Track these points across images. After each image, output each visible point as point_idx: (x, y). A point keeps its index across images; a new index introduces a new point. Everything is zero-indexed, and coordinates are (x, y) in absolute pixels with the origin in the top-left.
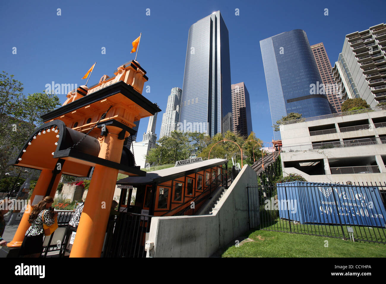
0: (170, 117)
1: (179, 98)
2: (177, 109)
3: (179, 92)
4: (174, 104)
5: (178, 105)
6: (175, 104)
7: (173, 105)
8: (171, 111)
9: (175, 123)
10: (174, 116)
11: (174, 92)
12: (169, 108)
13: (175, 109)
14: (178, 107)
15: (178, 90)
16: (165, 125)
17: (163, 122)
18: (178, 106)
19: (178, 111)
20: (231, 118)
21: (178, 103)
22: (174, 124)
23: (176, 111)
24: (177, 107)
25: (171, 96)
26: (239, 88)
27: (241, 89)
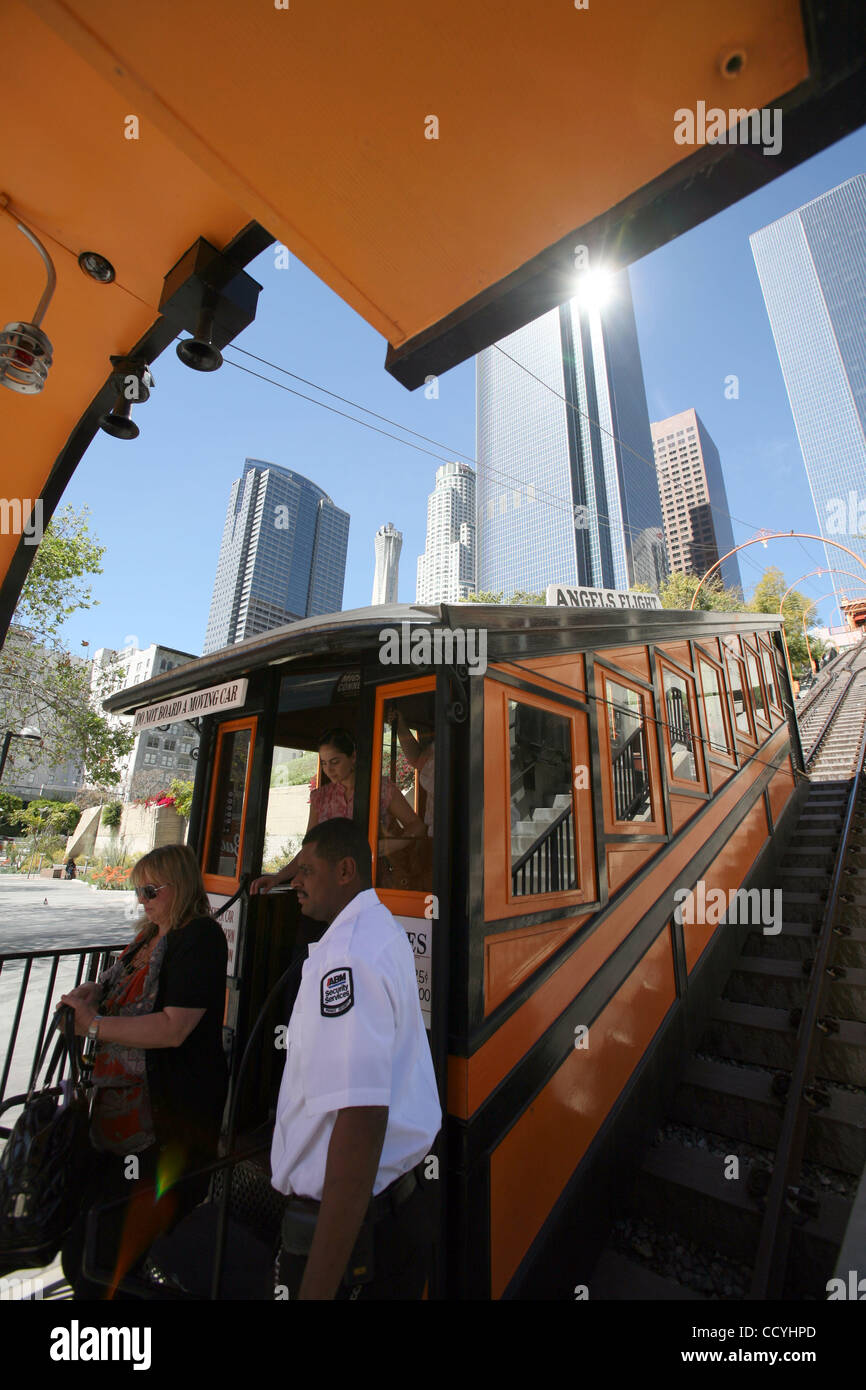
0: (442, 565)
1: (464, 497)
2: (464, 536)
3: (464, 479)
4: (450, 522)
5: (465, 524)
6: (452, 521)
7: (447, 524)
8: (442, 547)
9: (461, 584)
10: (454, 563)
11: (447, 478)
12: (435, 535)
13: (456, 536)
14: (466, 529)
15: (460, 470)
16: (428, 595)
17: (421, 585)
18: (464, 528)
19: (465, 544)
20: (654, 548)
21: (463, 514)
22: (459, 587)
23: (461, 545)
24: (462, 530)
25: (436, 495)
26: (678, 434)
27: (686, 435)
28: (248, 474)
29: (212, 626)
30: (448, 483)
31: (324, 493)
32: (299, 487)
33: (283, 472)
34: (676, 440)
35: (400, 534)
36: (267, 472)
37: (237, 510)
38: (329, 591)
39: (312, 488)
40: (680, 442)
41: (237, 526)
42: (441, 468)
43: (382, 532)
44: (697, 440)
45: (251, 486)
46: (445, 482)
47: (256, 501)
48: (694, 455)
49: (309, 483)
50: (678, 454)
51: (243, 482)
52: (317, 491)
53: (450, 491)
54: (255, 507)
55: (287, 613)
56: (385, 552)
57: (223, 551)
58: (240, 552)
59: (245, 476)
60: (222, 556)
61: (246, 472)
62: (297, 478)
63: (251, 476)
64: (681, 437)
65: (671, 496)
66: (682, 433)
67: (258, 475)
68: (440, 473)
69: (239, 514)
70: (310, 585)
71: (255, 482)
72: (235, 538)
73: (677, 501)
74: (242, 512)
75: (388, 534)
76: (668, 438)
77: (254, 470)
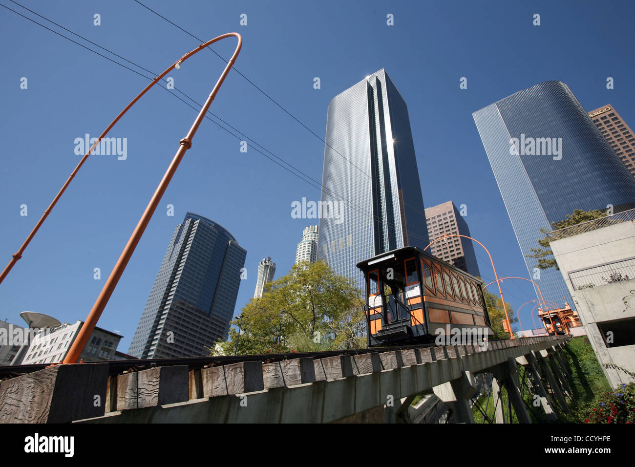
11: (310, 235)
15: (318, 230)
25: (302, 244)
26: (443, 215)
27: (448, 215)
28: (187, 222)
29: (145, 316)
30: (310, 238)
31: (232, 237)
32: (217, 232)
33: (209, 222)
34: (442, 218)
35: (275, 264)
36: (198, 221)
37: (176, 242)
38: (227, 298)
39: (226, 233)
40: (444, 219)
41: (174, 252)
42: (307, 228)
43: (263, 262)
44: (454, 218)
45: (187, 229)
46: (308, 236)
47: (189, 238)
48: (453, 227)
49: (224, 230)
50: (444, 226)
51: (183, 226)
52: (228, 235)
53: (311, 242)
54: (187, 241)
55: (197, 311)
56: (264, 275)
57: (162, 267)
58: (172, 268)
59: (184, 223)
60: (161, 270)
61: (185, 220)
62: (217, 226)
63: (188, 222)
64: (445, 216)
65: (440, 250)
66: (445, 214)
67: (192, 222)
68: (306, 231)
69: (177, 245)
70: (215, 293)
71: (190, 226)
72: (171, 259)
73: (445, 253)
74: (179, 244)
75: (267, 264)
76: (438, 216)
77: (190, 219)
